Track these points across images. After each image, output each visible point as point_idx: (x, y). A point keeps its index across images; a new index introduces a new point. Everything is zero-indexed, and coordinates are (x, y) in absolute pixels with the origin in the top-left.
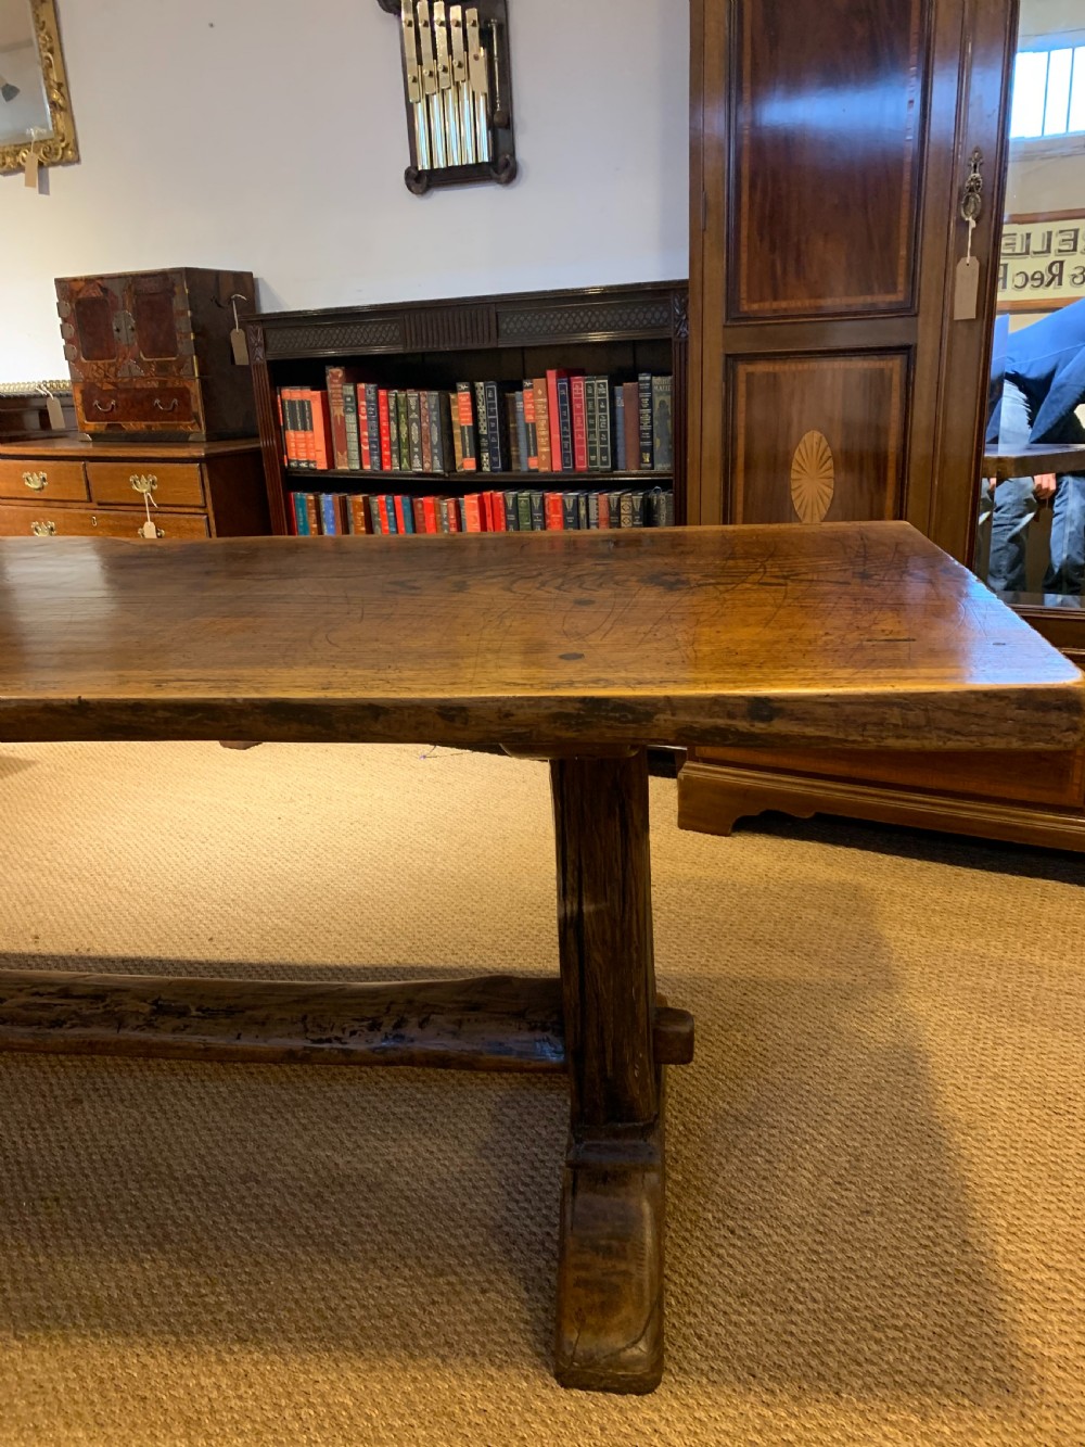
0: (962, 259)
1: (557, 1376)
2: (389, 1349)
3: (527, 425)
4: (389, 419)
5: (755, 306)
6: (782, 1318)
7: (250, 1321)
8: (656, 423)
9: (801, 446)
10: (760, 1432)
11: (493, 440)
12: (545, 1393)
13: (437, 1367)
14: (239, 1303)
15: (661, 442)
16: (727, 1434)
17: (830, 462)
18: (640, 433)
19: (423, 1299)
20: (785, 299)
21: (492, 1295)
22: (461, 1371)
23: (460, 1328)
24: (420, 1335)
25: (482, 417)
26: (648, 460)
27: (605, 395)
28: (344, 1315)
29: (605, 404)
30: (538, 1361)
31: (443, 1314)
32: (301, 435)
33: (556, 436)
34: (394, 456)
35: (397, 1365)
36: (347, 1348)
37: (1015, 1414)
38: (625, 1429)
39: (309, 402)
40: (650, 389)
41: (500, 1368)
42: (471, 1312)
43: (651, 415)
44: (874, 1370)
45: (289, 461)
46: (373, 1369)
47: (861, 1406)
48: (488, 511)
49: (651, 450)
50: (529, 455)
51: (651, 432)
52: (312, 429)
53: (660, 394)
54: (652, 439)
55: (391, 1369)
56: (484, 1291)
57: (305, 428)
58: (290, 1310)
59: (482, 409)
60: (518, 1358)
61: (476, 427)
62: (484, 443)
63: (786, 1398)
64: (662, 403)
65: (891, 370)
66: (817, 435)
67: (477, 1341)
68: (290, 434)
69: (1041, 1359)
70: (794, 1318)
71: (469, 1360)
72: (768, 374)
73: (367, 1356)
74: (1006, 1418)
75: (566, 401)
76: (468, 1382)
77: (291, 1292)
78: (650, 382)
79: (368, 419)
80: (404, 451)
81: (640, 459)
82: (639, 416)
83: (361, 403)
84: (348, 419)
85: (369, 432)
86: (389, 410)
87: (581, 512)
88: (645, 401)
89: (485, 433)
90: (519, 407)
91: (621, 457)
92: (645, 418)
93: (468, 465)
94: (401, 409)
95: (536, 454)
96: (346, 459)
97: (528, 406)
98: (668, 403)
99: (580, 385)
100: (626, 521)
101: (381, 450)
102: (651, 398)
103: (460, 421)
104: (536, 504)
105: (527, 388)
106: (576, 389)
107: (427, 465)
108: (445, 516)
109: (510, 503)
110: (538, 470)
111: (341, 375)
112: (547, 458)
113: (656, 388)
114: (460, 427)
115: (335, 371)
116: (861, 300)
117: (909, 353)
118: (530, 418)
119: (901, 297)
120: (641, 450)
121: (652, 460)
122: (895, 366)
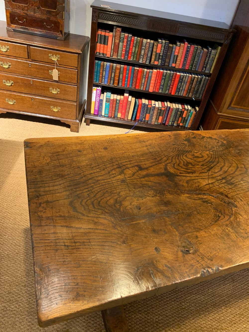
3: (175, 56)
4: (133, 46)
8: (210, 61)
11: (164, 57)
15: (209, 66)
18: (205, 63)
27: (199, 53)
29: (199, 55)
32: (102, 45)
33: (182, 60)
34: (132, 56)
39: (108, 37)
40: (210, 53)
43: (209, 59)
45: (96, 52)
48: (158, 75)
49: (206, 67)
50: (173, 63)
51: (207, 63)
52: (107, 45)
53: (213, 55)
54: (207, 65)
57: (104, 44)
59: (163, 49)
61: (160, 53)
62: (161, 57)
64: (213, 57)
68: (98, 45)
75: (189, 52)
78: (211, 51)
79: (127, 45)
80: (135, 56)
81: (203, 69)
82: (206, 59)
83: (125, 40)
84: (121, 44)
85: (126, 49)
86: (134, 44)
87: (184, 79)
88: (208, 56)
89: (162, 55)
90: (174, 50)
91: (197, 67)
92: (207, 60)
93: (156, 63)
94: (138, 44)
95: (176, 63)
96: (117, 55)
97: (177, 51)
98: (214, 57)
99: (193, 48)
100: (195, 83)
101: (128, 54)
102: (210, 55)
103: (156, 51)
104: (171, 75)
105: (178, 46)
106: (192, 49)
107: (144, 62)
108: (145, 75)
109: (165, 74)
110: (175, 67)
111: (120, 31)
112: (178, 65)
113: (212, 53)
114: (156, 53)
115: (119, 29)
118: (176, 54)
120: (203, 67)
121: (205, 70)
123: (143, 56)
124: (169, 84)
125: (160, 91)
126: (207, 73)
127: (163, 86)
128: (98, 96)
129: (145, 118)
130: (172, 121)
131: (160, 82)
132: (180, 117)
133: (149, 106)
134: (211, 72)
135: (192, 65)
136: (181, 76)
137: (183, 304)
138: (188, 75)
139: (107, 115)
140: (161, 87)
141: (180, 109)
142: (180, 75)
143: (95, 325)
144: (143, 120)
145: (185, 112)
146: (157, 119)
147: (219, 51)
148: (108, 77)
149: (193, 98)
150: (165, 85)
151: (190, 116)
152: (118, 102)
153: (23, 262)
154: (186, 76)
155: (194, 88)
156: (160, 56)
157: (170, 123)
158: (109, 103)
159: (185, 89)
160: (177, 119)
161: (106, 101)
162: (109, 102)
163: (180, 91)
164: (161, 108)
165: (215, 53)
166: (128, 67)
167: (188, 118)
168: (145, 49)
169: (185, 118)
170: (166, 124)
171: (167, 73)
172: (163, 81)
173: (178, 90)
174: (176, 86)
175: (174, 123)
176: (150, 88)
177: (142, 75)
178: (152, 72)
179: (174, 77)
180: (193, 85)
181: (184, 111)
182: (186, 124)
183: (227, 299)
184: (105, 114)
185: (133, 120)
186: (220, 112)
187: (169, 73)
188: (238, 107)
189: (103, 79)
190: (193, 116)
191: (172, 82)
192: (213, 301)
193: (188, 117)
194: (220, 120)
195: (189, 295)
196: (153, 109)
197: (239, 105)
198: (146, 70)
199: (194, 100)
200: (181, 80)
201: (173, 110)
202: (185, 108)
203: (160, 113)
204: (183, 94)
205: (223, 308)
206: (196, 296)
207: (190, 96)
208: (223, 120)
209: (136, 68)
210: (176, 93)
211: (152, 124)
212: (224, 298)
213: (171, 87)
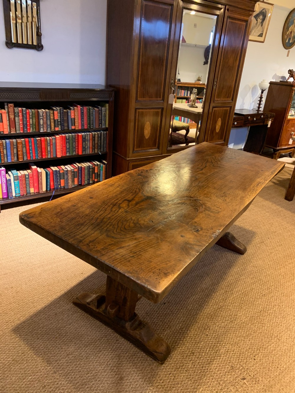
3: (72, 119)
4: (30, 118)
7: (223, 273)
8: (103, 118)
9: (146, 124)
10: (254, 247)
11: (63, 123)
12: (243, 256)
13: (237, 262)
14: (218, 273)
15: (104, 122)
17: (150, 127)
18: (99, 120)
19: (226, 259)
24: (231, 261)
25: (59, 117)
27: (92, 112)
33: (80, 121)
34: (31, 128)
35: (235, 264)
37: (257, 234)
40: (101, 111)
42: (229, 257)
43: (101, 116)
44: (249, 238)
47: (253, 240)
49: (101, 123)
50: (72, 125)
51: (101, 119)
52: (2, 122)
53: (104, 111)
54: (101, 121)
56: (227, 255)
58: (222, 269)
59: (59, 115)
61: (58, 120)
63: (250, 244)
64: (104, 113)
66: (148, 122)
67: (234, 258)
69: (251, 230)
71: (237, 259)
72: (142, 111)
73: (233, 266)
75: (82, 113)
78: (101, 109)
79: (23, 119)
80: (34, 127)
81: (99, 125)
82: (99, 116)
83: (20, 114)
84: (16, 118)
85: (23, 122)
86: (30, 116)
87: (86, 138)
89: (60, 120)
90: (69, 114)
91: (94, 125)
93: (57, 129)
94: (33, 115)
95: (75, 125)
96: (15, 130)
97: (73, 114)
99: (86, 109)
100: (97, 139)
101: (27, 127)
102: (101, 112)
103: (54, 118)
104: (74, 137)
105: (72, 110)
106: (85, 111)
107: (45, 130)
108: (49, 142)
109: (68, 138)
110: (75, 129)
111: (13, 106)
112: (78, 126)
114: (54, 120)
115: (11, 105)
116: (156, 99)
117: (163, 109)
118: (73, 117)
119: (161, 99)
120: (99, 123)
121: (101, 126)
122: (160, 110)
123: (43, 125)
124: (74, 146)
125: (68, 155)
126: (104, 128)
127: (69, 149)
128: (4, 177)
129: (60, 185)
130: (88, 180)
131: (65, 146)
132: (93, 173)
133: (61, 172)
134: (107, 126)
135: (90, 124)
136: (84, 136)
137: (188, 307)
138: (88, 133)
139: (19, 194)
140: (68, 150)
141: (91, 166)
142: (82, 135)
143: (139, 359)
144: (58, 187)
145: (96, 167)
146: (73, 181)
147: (107, 107)
148: (11, 155)
150: (71, 147)
151: (101, 170)
152: (27, 177)
153: (35, 356)
155: (98, 144)
156: (58, 122)
157: (86, 182)
158: (18, 181)
159: (89, 147)
160: (91, 176)
161: (14, 180)
162: (17, 179)
163: (86, 149)
164: (73, 171)
165: (106, 110)
166: (29, 139)
167: (100, 173)
168: (43, 119)
169: (97, 173)
170: (83, 184)
171: (69, 136)
172: (68, 144)
173: (84, 149)
174: (81, 145)
175: (89, 181)
176: (58, 153)
177: (46, 144)
178: (56, 139)
179: (76, 139)
180: (96, 141)
181: (95, 167)
182: (100, 179)
183: (212, 288)
184: (16, 194)
185: (49, 191)
186: (129, 158)
187: (71, 136)
188: (140, 149)
189: (6, 158)
190: (104, 169)
191: (76, 143)
192: (205, 294)
193: (100, 171)
194: (131, 164)
195: (188, 299)
196: (66, 173)
198: (48, 138)
199: (101, 154)
200: (84, 139)
201: (85, 169)
202: (95, 164)
203: (74, 175)
204: (89, 152)
205: (213, 294)
206: (193, 297)
207: (96, 152)
208: (133, 164)
209: (37, 138)
210: (83, 153)
211: (69, 188)
212: (210, 288)
213: (76, 148)
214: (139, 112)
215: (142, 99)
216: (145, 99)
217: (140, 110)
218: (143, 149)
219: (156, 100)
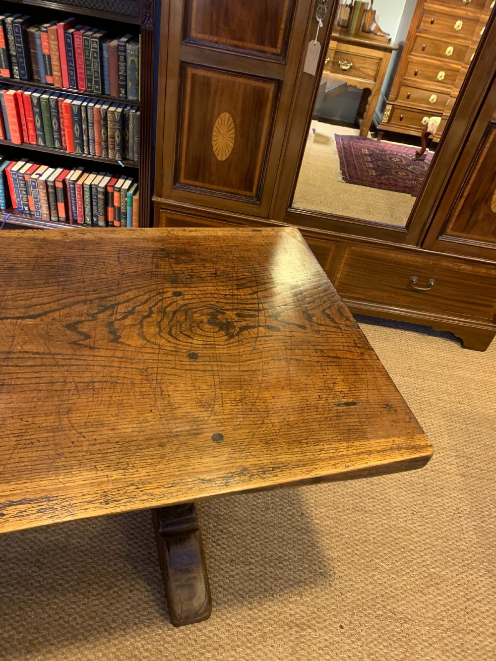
0: (312, 41)
1: (172, 623)
2: (100, 634)
3: (44, 55)
5: (200, 36)
6: (247, 568)
7: (30, 641)
8: (129, 72)
9: (219, 119)
10: (250, 622)
11: (21, 60)
12: (170, 632)
13: (123, 636)
14: (20, 632)
15: (132, 84)
16: (239, 626)
17: (233, 131)
18: (119, 76)
19: (107, 604)
20: (217, 35)
21: (135, 592)
22: (133, 634)
23: (127, 613)
24: (110, 623)
25: (12, 43)
26: (123, 92)
27: (97, 49)
28: (74, 623)
29: (97, 54)
30: (162, 618)
31: (117, 608)
33: (65, 67)
35: (105, 640)
36: (80, 640)
37: (328, 585)
38: (204, 638)
40: (125, 51)
41: (148, 627)
42: (129, 603)
43: (126, 66)
44: (282, 581)
46: (95, 646)
47: (281, 599)
48: (20, 103)
49: (125, 87)
51: (126, 77)
53: (131, 55)
54: (126, 81)
55: (104, 644)
56: (131, 591)
58: (47, 629)
59: (11, 38)
60: (155, 620)
61: (7, 50)
62: (14, 60)
63: (256, 604)
64: (132, 61)
65: (269, 89)
66: (228, 115)
67: (136, 617)
69: (332, 559)
70: (252, 566)
71: (135, 627)
72: (204, 77)
73: (91, 641)
74: (326, 588)
75: (70, 46)
76: (138, 639)
77: (44, 619)
78: (126, 46)
81: (120, 91)
82: (119, 65)
87: (83, 115)
88: (122, 57)
89: (15, 53)
90: (38, 41)
91: (107, 87)
92: (122, 68)
93: (4, 73)
95: (51, 74)
97: (45, 44)
98: (136, 62)
99: (80, 38)
100: (111, 125)
102: (125, 57)
104: (53, 104)
105: (43, 31)
106: (78, 41)
109: (35, 101)
110: (53, 85)
112: (59, 79)
113: (129, 51)
116: (258, 47)
117: (279, 84)
118: (46, 51)
119: (279, 51)
120: (120, 86)
121: (126, 93)
122: (271, 88)
124: (55, 127)
125: (40, 143)
126: (133, 101)
127: (42, 130)
129: (28, 205)
130: (94, 215)
131: (31, 121)
132: (107, 205)
133: (27, 178)
134: (140, 99)
136: (74, 107)
140: (39, 132)
141: (99, 187)
142: (71, 106)
144: (24, 209)
145: (116, 194)
146: (53, 208)
147: (140, 45)
149: (120, 162)
151: (129, 204)
154: (86, 106)
155: (114, 137)
156: (8, 55)
157: (88, 219)
159: (94, 140)
160: (100, 211)
163: (85, 144)
164: (52, 184)
165: (136, 51)
167: (126, 210)
169: (120, 208)
170: (79, 222)
171: (40, 98)
172: (37, 118)
173: (79, 142)
174: (70, 130)
175: (97, 220)
176: (12, 134)
178: (3, 96)
179: (60, 110)
180: (109, 130)
181: (113, 194)
182: (126, 223)
185: (4, 210)
186: (159, 196)
187: (43, 99)
188: (197, 183)
190: (135, 205)
191: (61, 120)
193: (126, 207)
194: (163, 215)
196: (34, 184)
197: (196, 180)
199: (123, 166)
200: (77, 116)
201: (85, 189)
202: (114, 186)
203: (55, 193)
204: (95, 152)
207: (110, 156)
210: (75, 148)
211: (44, 219)
213: (62, 132)
214: (193, 76)
215: (206, 37)
216: (216, 39)
217: (200, 72)
218: (207, 185)
219: (259, 51)
